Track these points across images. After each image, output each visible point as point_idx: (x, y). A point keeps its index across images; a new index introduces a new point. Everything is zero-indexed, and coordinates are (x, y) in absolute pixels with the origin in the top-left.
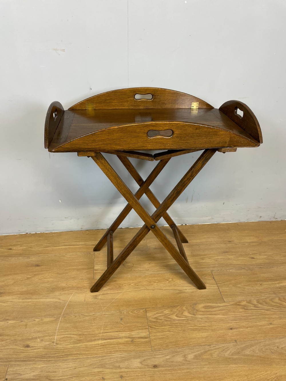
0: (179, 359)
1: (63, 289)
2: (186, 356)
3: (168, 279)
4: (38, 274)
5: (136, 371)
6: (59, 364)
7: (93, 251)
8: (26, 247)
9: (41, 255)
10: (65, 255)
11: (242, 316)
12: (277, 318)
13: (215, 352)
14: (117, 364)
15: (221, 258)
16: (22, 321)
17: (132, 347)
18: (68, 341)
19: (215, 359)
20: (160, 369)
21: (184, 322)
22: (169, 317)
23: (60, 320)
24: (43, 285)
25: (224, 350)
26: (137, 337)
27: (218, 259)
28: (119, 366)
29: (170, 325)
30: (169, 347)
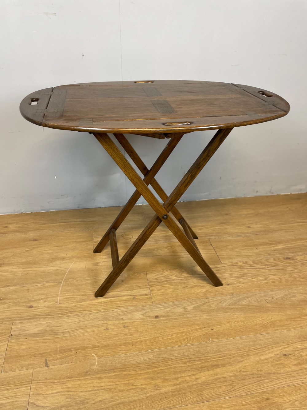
0: (180, 310)
1: (63, 259)
2: (186, 308)
3: (167, 247)
4: (37, 248)
5: (138, 322)
6: (63, 320)
8: (23, 225)
9: (39, 231)
10: (63, 230)
11: (238, 274)
12: (272, 275)
13: (213, 303)
14: (121, 317)
15: (219, 228)
16: (24, 287)
17: (134, 303)
18: (71, 301)
19: (213, 309)
20: (161, 319)
21: (183, 281)
22: (168, 277)
23: (62, 285)
24: (43, 256)
25: (221, 301)
26: (138, 295)
27: (216, 229)
28: (122, 318)
29: (169, 284)
30: (170, 301)
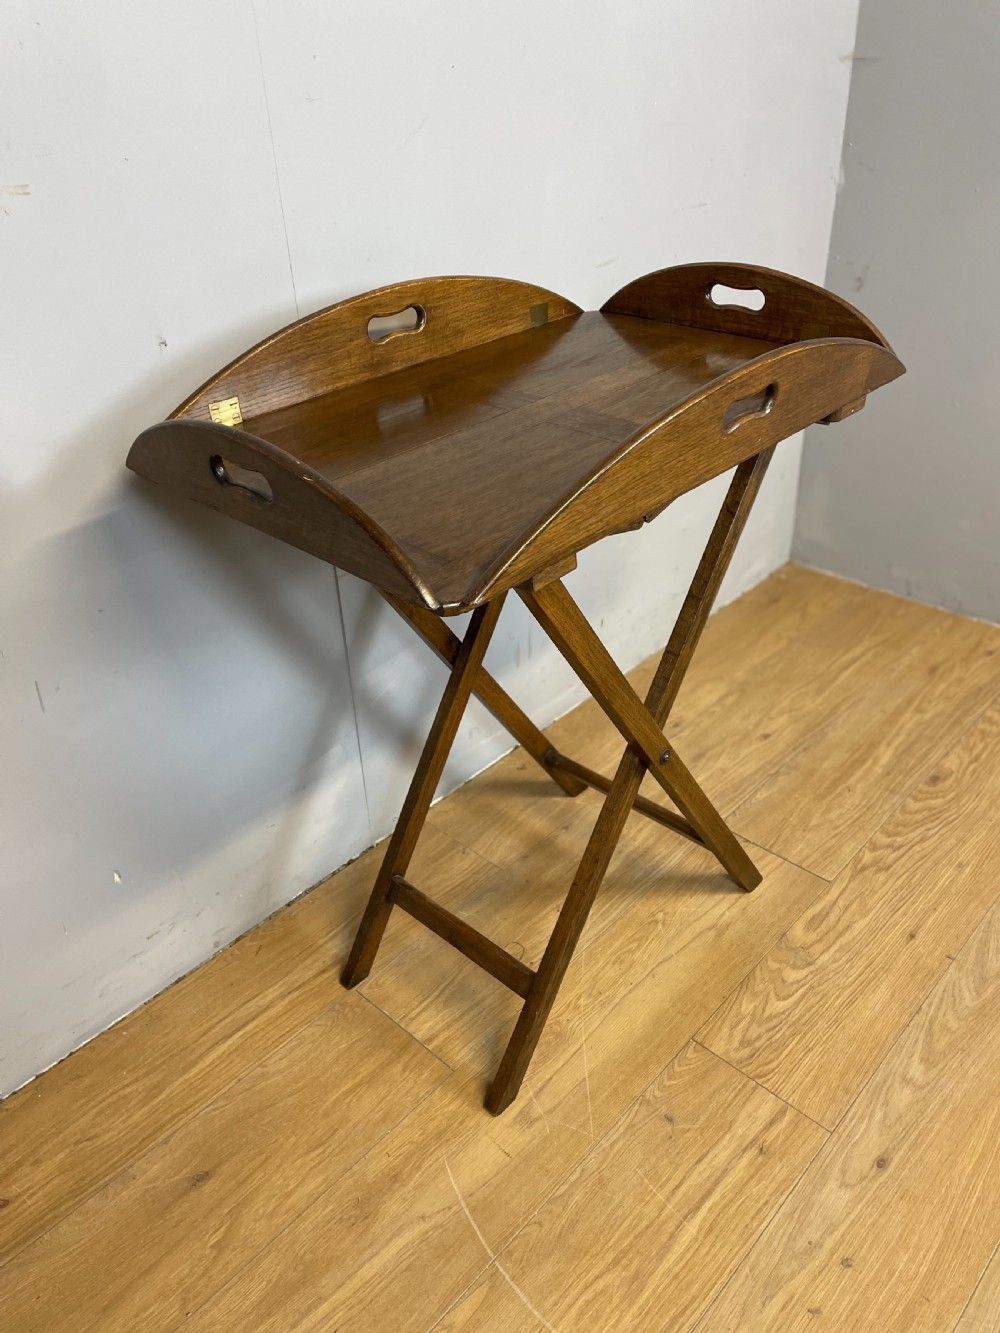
0: (903, 1097)
1: (394, 1178)
3: (653, 918)
4: (244, 1203)
5: (859, 1217)
7: (343, 989)
8: (67, 1151)
9: (167, 1134)
10: (260, 1070)
11: (896, 891)
12: (956, 844)
13: (944, 1015)
14: (801, 1244)
17: (779, 1170)
18: (608, 1310)
19: (962, 1030)
20: (897, 1159)
21: (813, 1000)
22: (766, 1015)
23: (507, 1277)
24: (308, 1223)
26: (762, 1131)
28: (810, 1243)
29: (793, 1035)
30: (854, 1087)
